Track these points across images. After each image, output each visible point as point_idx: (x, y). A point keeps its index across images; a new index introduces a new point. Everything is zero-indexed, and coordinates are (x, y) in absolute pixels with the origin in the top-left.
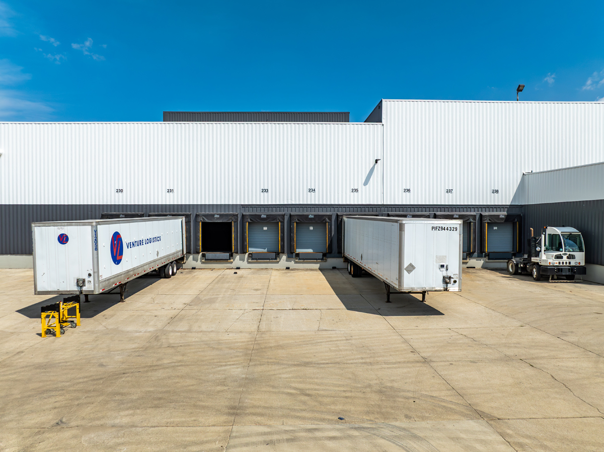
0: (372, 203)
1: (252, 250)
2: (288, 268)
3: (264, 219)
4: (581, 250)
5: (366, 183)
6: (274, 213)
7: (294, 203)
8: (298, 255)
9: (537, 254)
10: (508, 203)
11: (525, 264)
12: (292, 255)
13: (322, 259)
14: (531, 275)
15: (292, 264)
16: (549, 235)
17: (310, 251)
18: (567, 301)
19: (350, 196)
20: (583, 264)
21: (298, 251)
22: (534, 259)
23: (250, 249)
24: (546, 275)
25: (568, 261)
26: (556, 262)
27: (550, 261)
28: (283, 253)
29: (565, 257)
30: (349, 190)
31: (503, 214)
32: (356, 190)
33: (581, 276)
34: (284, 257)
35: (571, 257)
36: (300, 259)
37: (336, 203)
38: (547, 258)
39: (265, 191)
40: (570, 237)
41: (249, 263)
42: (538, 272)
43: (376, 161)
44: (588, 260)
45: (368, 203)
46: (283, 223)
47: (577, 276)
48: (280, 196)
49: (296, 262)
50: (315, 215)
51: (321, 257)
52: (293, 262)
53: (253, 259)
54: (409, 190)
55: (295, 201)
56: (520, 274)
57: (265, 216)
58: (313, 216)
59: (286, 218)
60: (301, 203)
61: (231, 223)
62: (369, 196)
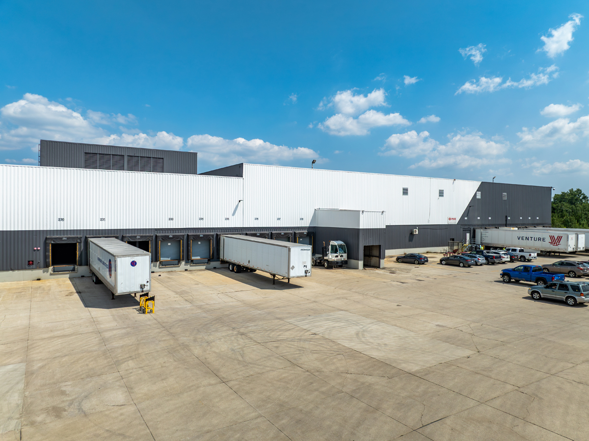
0: (237, 227)
1: (162, 259)
2: (186, 270)
3: (171, 238)
4: (345, 252)
5: (233, 215)
6: (177, 234)
7: (190, 227)
8: (192, 261)
9: (326, 255)
10: (308, 226)
11: (321, 260)
12: (189, 260)
13: (207, 263)
14: (324, 265)
15: (188, 267)
16: (332, 245)
17: (199, 258)
18: (345, 278)
19: (224, 222)
20: (346, 259)
21: (193, 258)
22: (325, 258)
23: (161, 259)
24: (331, 265)
25: (340, 258)
26: (335, 259)
27: (333, 259)
28: (183, 260)
29: (339, 256)
30: (224, 219)
31: (305, 232)
32: (228, 219)
33: (346, 265)
34: (183, 263)
35: (341, 256)
36: (193, 264)
37: (216, 227)
38: (331, 257)
39: (171, 219)
40: (341, 246)
41: (160, 268)
42: (328, 264)
43: (240, 201)
44: (348, 257)
45: (235, 227)
46: (183, 240)
47: (343, 265)
48: (181, 222)
49: (191, 266)
50: (204, 235)
51: (207, 262)
52: (189, 266)
53: (162, 265)
54: (257, 219)
55: (191, 226)
56: (317, 265)
57: (172, 236)
58: (202, 236)
59: (185, 237)
60: (195, 227)
61: (148, 242)
62: (236, 222)
